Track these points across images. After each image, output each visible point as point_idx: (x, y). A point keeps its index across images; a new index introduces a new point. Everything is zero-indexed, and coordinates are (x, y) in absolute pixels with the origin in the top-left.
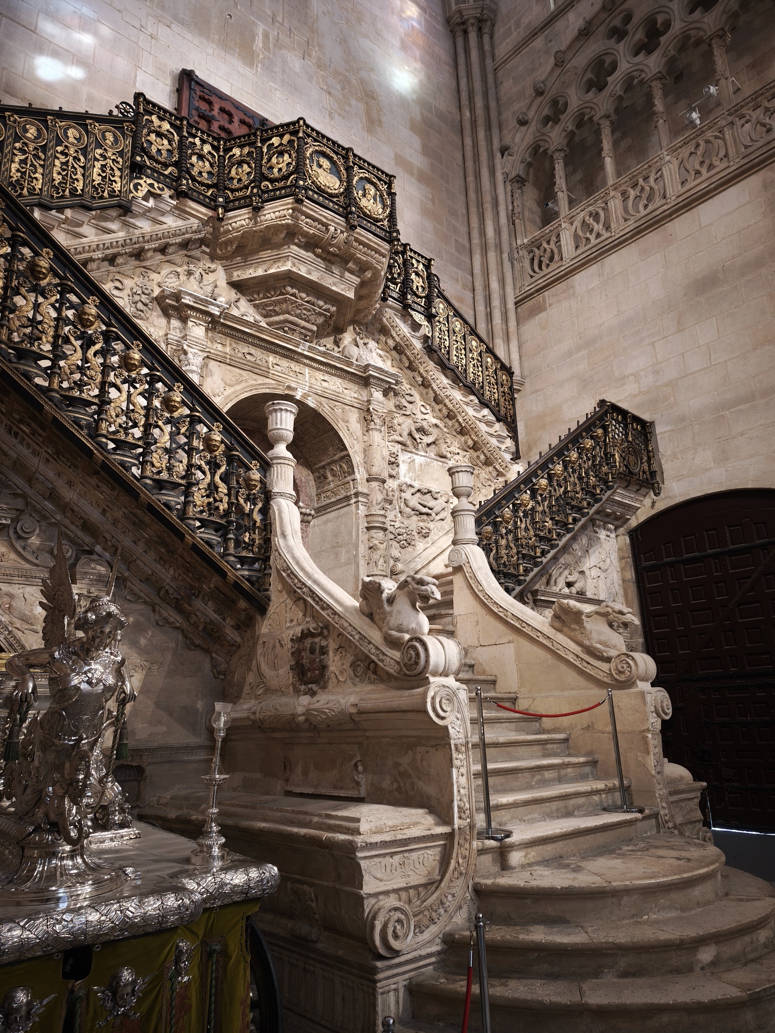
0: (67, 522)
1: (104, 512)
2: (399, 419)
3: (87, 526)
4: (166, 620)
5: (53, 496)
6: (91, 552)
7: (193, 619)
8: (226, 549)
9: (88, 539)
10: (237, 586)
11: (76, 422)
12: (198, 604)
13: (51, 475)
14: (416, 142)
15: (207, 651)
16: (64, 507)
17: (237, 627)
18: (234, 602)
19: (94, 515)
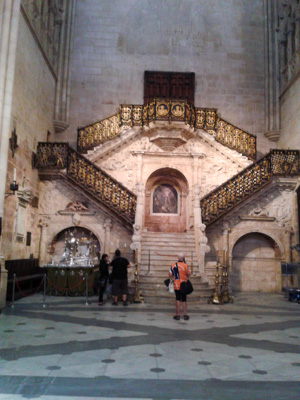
2: (206, 164)
14: (239, 42)
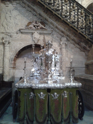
0: (59, 32)
1: (64, 29)
3: (62, 32)
4: (77, 47)
5: (57, 27)
6: (63, 36)
7: (81, 46)
8: (86, 33)
9: (63, 34)
10: (88, 39)
11: (58, 14)
12: (82, 43)
13: (56, 24)
15: (84, 52)
16: (59, 29)
17: (89, 47)
18: (88, 43)
19: (63, 30)
